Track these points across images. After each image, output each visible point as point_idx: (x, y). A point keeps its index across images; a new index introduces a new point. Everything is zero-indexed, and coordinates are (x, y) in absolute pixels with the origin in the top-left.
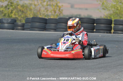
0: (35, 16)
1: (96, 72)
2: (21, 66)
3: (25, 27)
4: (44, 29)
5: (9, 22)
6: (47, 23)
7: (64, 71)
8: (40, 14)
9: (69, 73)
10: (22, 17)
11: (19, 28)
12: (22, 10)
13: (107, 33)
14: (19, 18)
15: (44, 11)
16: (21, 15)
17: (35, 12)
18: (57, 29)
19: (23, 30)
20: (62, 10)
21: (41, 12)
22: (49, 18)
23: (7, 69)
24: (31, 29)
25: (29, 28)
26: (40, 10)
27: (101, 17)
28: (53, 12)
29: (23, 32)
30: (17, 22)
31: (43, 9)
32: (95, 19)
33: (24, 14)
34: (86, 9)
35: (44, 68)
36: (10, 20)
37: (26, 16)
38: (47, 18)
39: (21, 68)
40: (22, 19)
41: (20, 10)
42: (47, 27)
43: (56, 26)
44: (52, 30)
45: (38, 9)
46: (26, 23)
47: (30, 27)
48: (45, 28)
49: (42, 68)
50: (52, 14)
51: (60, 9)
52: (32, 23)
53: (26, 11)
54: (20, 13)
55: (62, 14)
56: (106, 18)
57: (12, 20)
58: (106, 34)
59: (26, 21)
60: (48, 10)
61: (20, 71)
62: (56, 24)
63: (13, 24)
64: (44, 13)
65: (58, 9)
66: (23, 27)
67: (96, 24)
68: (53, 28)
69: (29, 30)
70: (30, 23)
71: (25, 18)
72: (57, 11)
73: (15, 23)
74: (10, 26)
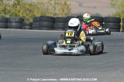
0: (43, 15)
1: (105, 71)
2: (29, 66)
3: (33, 26)
4: (52, 28)
5: (16, 21)
6: (55, 22)
7: (73, 70)
8: (48, 12)
9: (78, 72)
10: (29, 16)
11: (27, 27)
12: (29, 9)
13: (116, 31)
14: (27, 17)
15: (52, 10)
16: (28, 14)
17: (43, 10)
18: (66, 27)
19: (31, 29)
20: (70, 9)
21: (49, 11)
22: (57, 16)
23: (15, 69)
24: (38, 28)
25: (37, 28)
26: (47, 9)
27: (109, 15)
28: (61, 10)
29: (31, 31)
30: (25, 21)
31: (50, 8)
32: (104, 17)
33: (32, 12)
34: (95, 8)
35: (52, 67)
36: (18, 20)
37: (34, 15)
38: (55, 17)
39: (29, 68)
40: (30, 18)
41: (28, 9)
42: (55, 26)
43: (64, 25)
44: (60, 29)
45: (46, 8)
46: (34, 22)
47: (38, 26)
48: (54, 27)
49: (51, 67)
50: (60, 13)
51: (68, 8)
53: (33, 10)
54: (28, 12)
55: (70, 12)
56: (115, 17)
57: (20, 19)
58: (114, 32)
59: (34, 20)
60: (55, 9)
61: (29, 71)
62: (65, 23)
63: (21, 23)
64: (52, 11)
65: (67, 8)
66: (31, 26)
67: (105, 22)
68: (61, 26)
69: (37, 29)
70: (38, 22)
71: (33, 17)
72: (65, 10)
73: (23, 22)
74: (18, 25)
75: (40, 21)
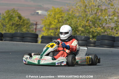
3: (96, 44)
4: (112, 46)
5: (82, 39)
11: (92, 45)
19: (95, 46)
36: (83, 38)
46: (97, 40)
47: (99, 44)
52: (101, 40)
63: (87, 41)
69: (99, 46)
70: (100, 40)
73: (88, 40)
74: (84, 43)
75: (102, 40)
